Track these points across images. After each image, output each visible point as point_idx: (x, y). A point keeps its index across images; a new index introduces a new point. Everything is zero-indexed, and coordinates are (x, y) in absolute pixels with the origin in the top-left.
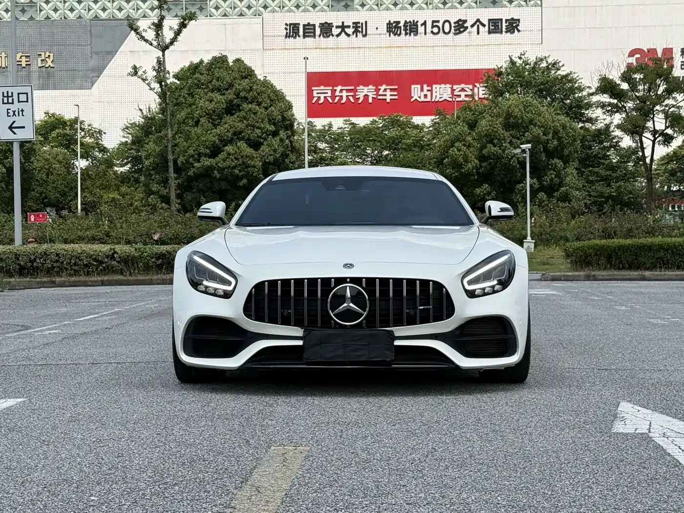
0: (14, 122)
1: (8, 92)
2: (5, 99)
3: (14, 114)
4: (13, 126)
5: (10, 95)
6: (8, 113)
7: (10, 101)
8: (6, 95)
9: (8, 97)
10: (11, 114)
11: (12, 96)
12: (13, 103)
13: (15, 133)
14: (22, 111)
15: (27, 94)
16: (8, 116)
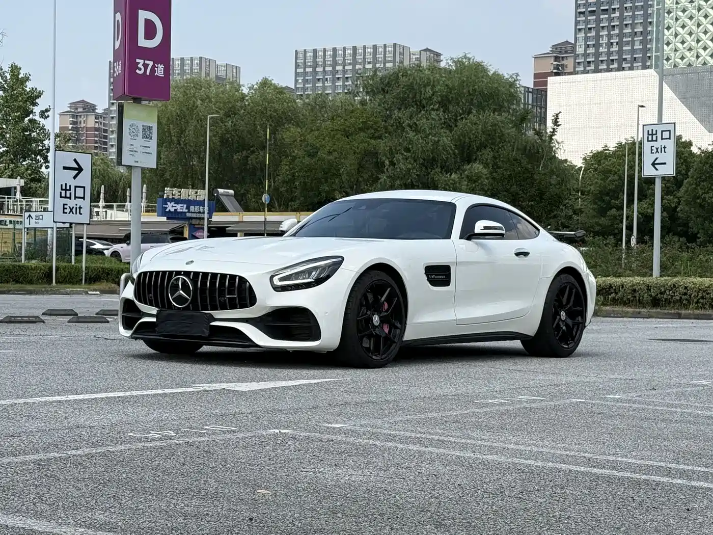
0: (657, 159)
1: (652, 130)
2: (650, 137)
3: (657, 151)
4: (656, 162)
5: (654, 132)
6: (652, 150)
7: (654, 139)
8: (650, 133)
9: (652, 135)
10: (655, 150)
11: (656, 134)
12: (656, 141)
13: (657, 169)
14: (665, 148)
15: (670, 131)
16: (652, 153)
